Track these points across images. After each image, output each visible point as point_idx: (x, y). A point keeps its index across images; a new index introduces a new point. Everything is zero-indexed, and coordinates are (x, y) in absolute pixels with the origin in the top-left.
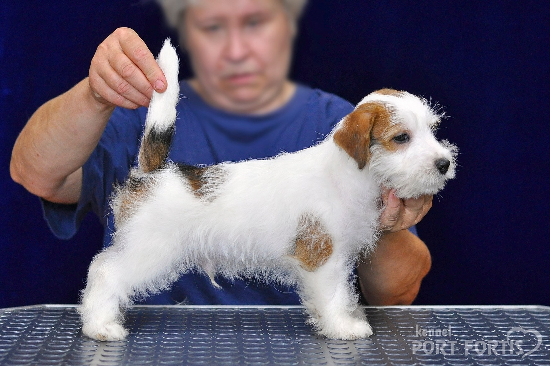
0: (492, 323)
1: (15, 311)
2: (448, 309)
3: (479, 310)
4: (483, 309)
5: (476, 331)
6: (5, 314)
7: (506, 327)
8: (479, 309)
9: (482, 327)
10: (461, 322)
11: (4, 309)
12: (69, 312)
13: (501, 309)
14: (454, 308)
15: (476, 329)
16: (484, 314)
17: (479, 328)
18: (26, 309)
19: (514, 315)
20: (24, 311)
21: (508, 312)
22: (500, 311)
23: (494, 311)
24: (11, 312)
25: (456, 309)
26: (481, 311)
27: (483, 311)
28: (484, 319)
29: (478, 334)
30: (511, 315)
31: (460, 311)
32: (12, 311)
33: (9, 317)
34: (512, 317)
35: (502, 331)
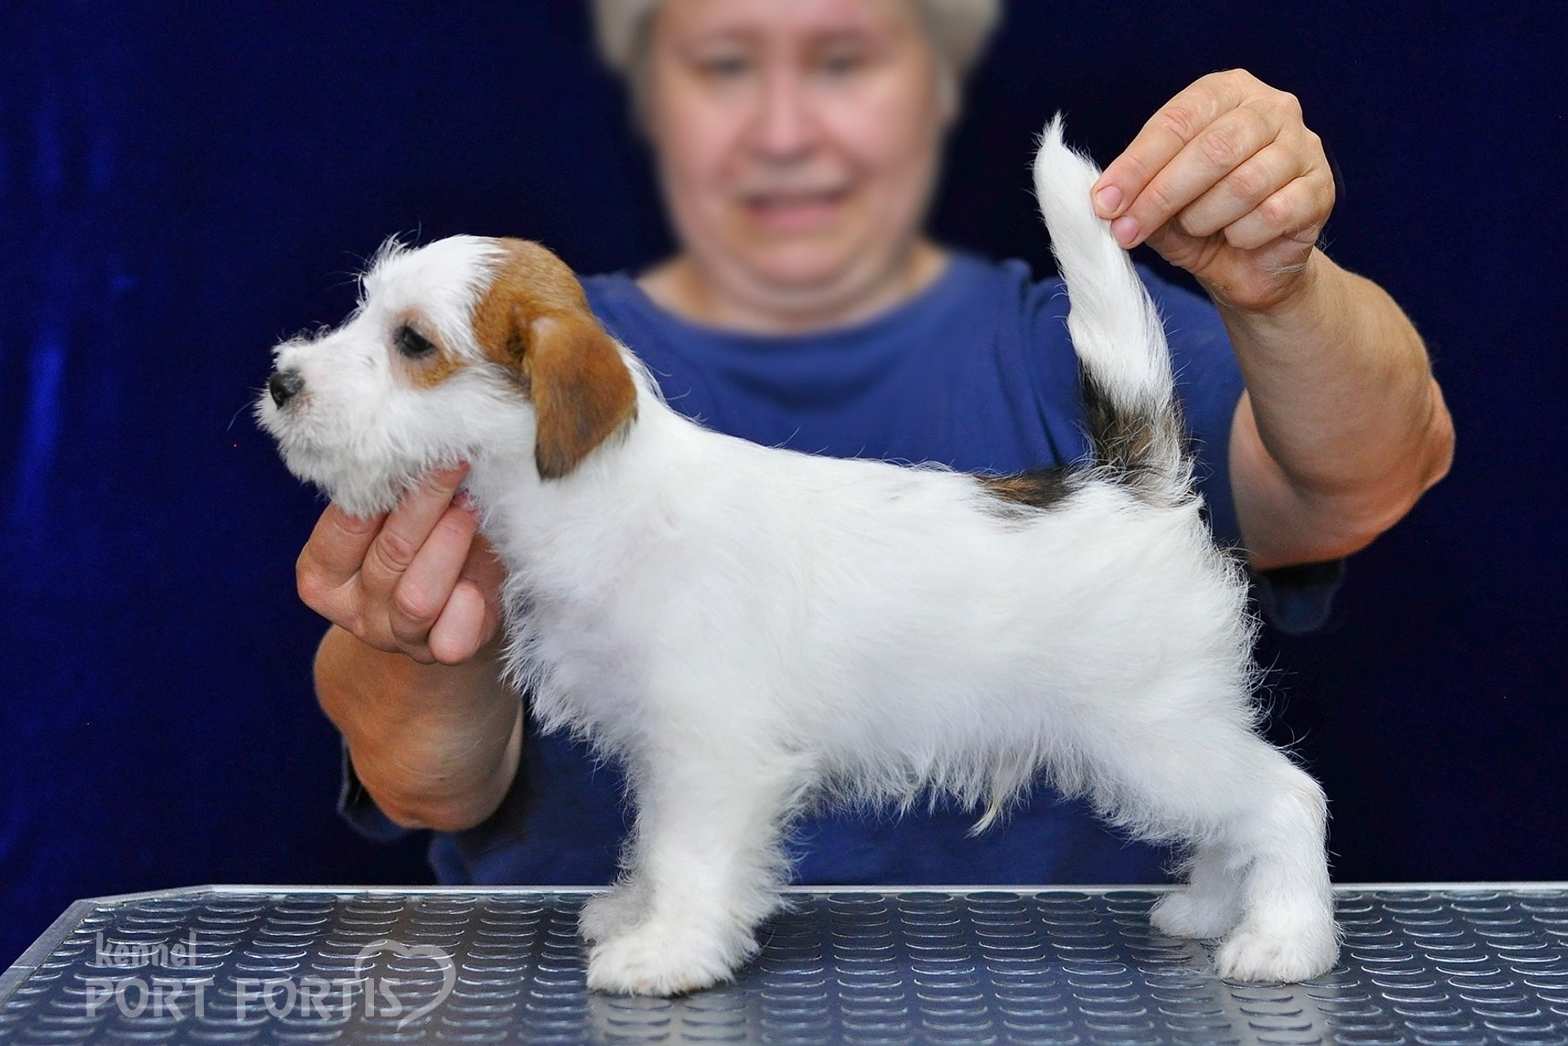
0: (1481, 933)
1: (125, 905)
2: (1357, 893)
3: (1445, 897)
4: (1455, 894)
5: (1433, 959)
6: (98, 915)
7: (1521, 947)
8: (1446, 892)
9: (1451, 948)
10: (1391, 932)
11: (95, 901)
12: (276, 909)
13: (1510, 894)
14: (1373, 892)
15: (1432, 953)
16: (1459, 909)
17: (1443, 948)
18: (156, 900)
19: (1546, 910)
20: (153, 905)
21: (1531, 900)
22: (1504, 900)
23: (1490, 898)
24: (113, 909)
25: (1379, 893)
26: (1451, 898)
27: (1458, 899)
28: (1459, 922)
29: (1437, 968)
30: (1538, 910)
31: (1392, 900)
32: (117, 906)
33: (107, 922)
34: (1538, 915)
35: (1509, 959)
